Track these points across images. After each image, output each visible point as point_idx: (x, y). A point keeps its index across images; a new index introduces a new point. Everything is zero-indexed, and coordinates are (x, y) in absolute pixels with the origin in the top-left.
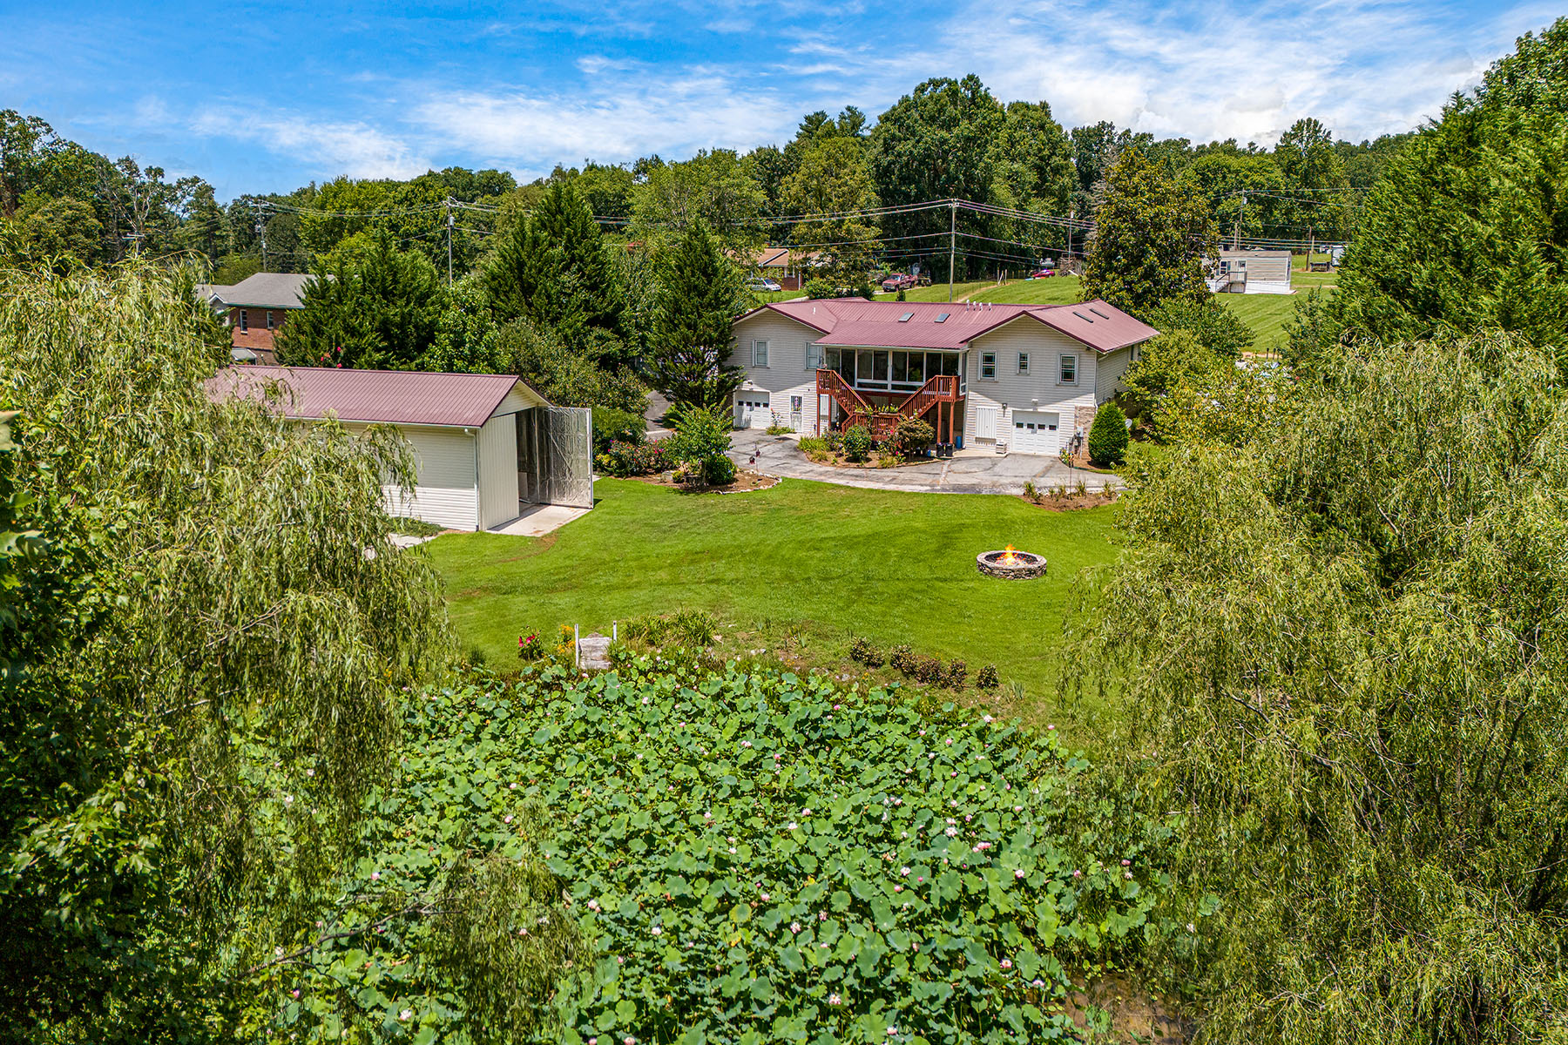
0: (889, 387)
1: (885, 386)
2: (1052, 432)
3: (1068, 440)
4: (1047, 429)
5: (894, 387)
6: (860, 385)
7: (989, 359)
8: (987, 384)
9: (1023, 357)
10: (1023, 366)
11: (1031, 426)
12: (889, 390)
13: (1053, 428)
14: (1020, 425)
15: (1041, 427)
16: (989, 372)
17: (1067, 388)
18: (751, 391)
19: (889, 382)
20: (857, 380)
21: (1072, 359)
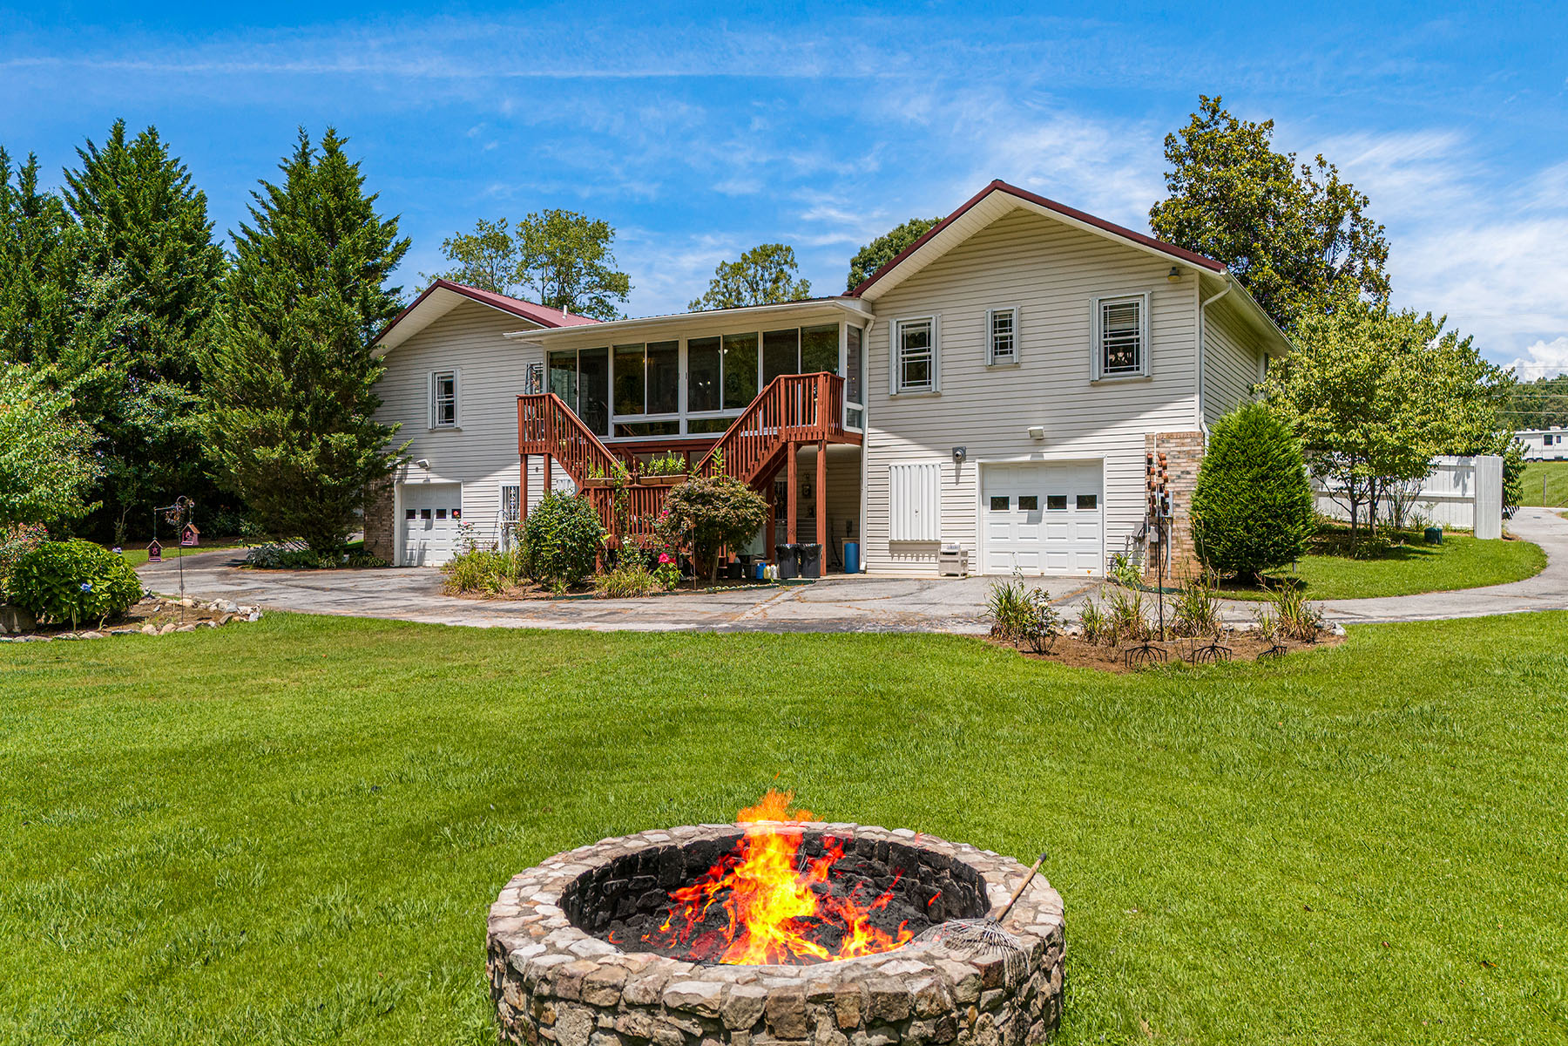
0: (683, 427)
1: (672, 427)
2: (1087, 514)
3: (1131, 530)
4: (1072, 507)
5: (694, 426)
6: (620, 430)
7: (917, 340)
8: (915, 404)
9: (1002, 323)
10: (1003, 346)
11: (1028, 503)
12: (684, 435)
13: (1087, 502)
14: (1000, 503)
15: (1057, 502)
16: (917, 373)
17: (1122, 391)
18: (427, 487)
19: (683, 415)
20: (614, 420)
21: (1130, 311)
